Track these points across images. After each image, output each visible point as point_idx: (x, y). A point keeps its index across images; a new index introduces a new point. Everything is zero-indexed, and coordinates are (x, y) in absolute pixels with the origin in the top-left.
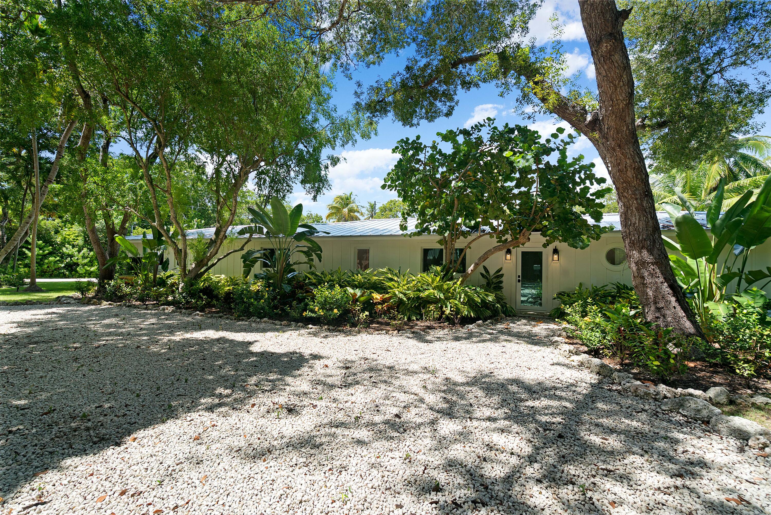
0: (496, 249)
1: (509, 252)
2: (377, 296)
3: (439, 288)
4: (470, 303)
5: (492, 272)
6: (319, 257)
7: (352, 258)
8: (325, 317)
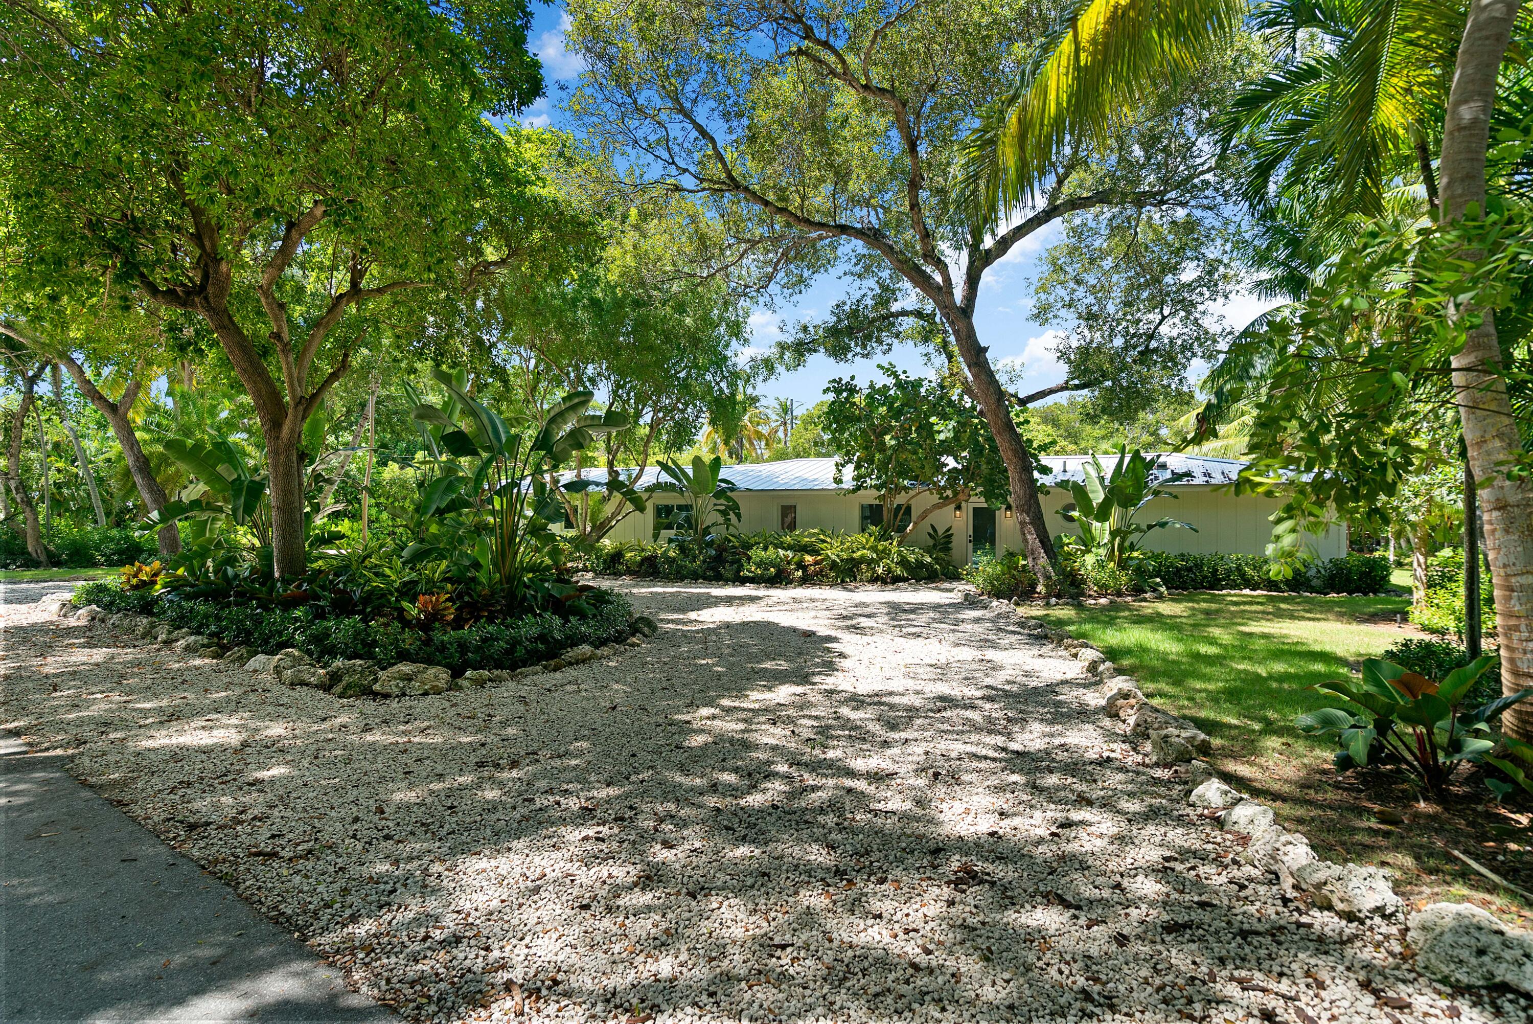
0: (936, 507)
1: (959, 508)
2: (809, 559)
3: (874, 549)
4: (904, 562)
5: (941, 531)
6: (739, 516)
7: (775, 515)
8: (762, 575)
